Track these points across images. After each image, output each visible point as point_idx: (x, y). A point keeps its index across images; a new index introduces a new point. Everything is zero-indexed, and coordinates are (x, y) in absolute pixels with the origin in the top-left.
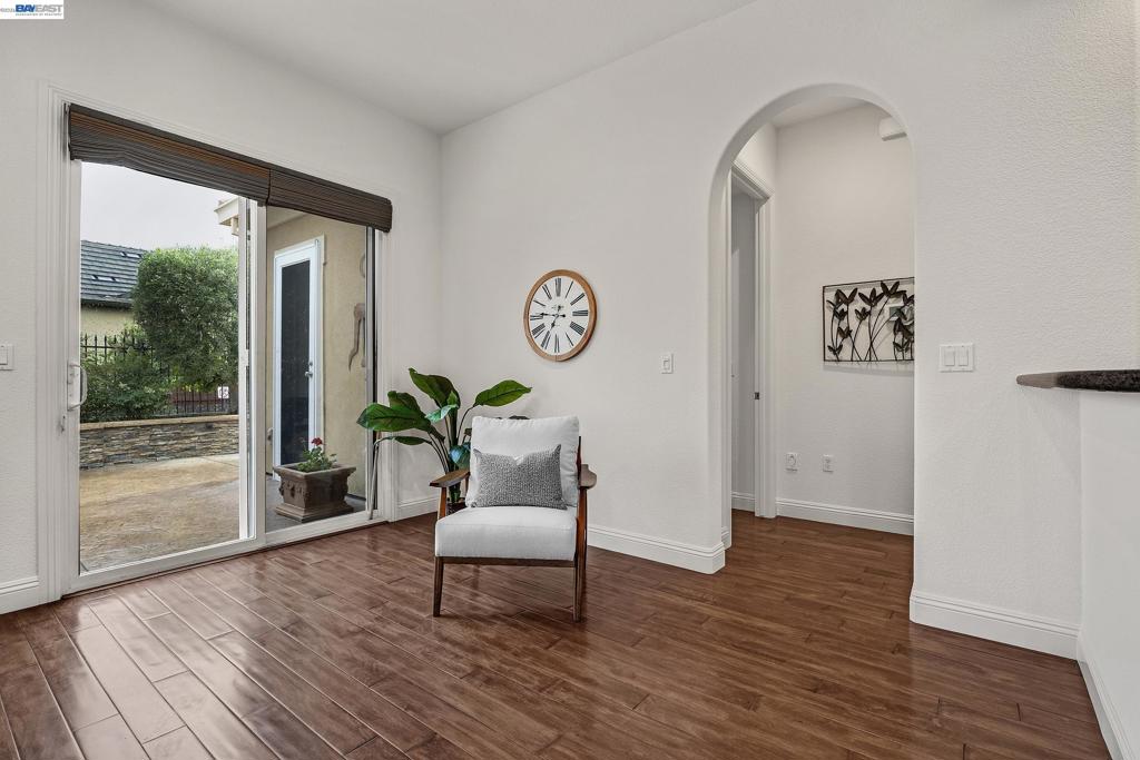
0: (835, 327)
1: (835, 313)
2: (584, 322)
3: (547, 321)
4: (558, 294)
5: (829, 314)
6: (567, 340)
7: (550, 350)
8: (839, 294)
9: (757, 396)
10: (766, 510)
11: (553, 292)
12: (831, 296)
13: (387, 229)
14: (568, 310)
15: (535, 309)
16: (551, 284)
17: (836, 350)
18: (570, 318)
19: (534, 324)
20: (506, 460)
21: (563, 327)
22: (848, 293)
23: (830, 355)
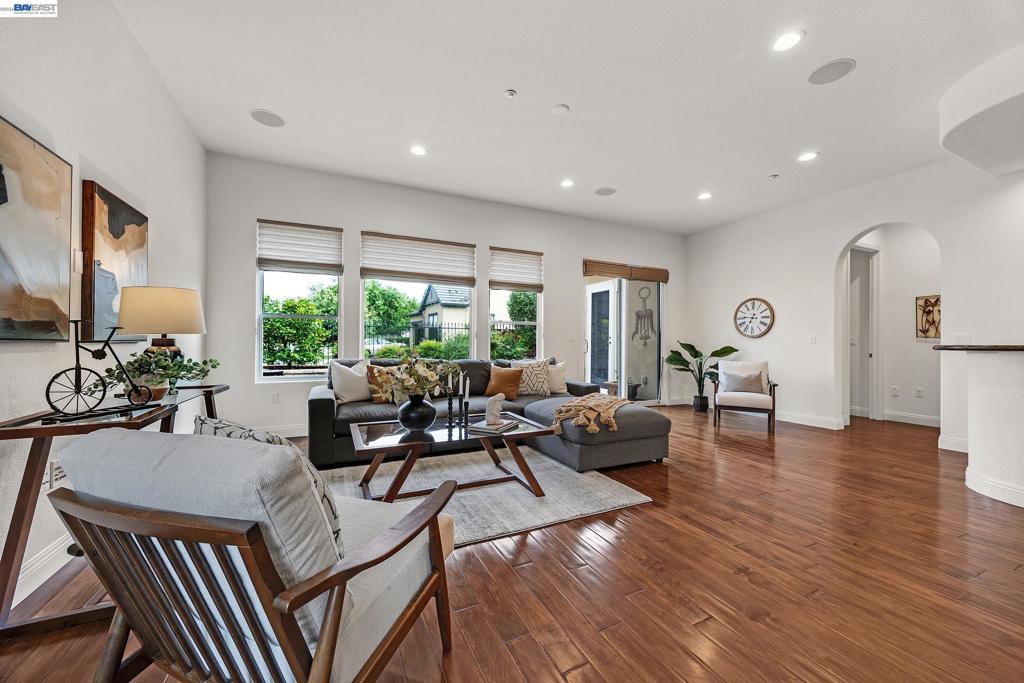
0: (924, 319)
1: (924, 312)
2: (768, 321)
3: (747, 321)
4: (753, 308)
5: (920, 312)
6: (758, 328)
7: (749, 333)
8: (927, 301)
9: (871, 356)
10: (875, 415)
11: (750, 308)
12: (922, 302)
13: (666, 282)
14: (759, 316)
15: (739, 315)
16: (749, 304)
17: (925, 331)
18: (760, 319)
19: (739, 322)
20: (739, 377)
21: (756, 323)
22: (933, 301)
23: (920, 333)
